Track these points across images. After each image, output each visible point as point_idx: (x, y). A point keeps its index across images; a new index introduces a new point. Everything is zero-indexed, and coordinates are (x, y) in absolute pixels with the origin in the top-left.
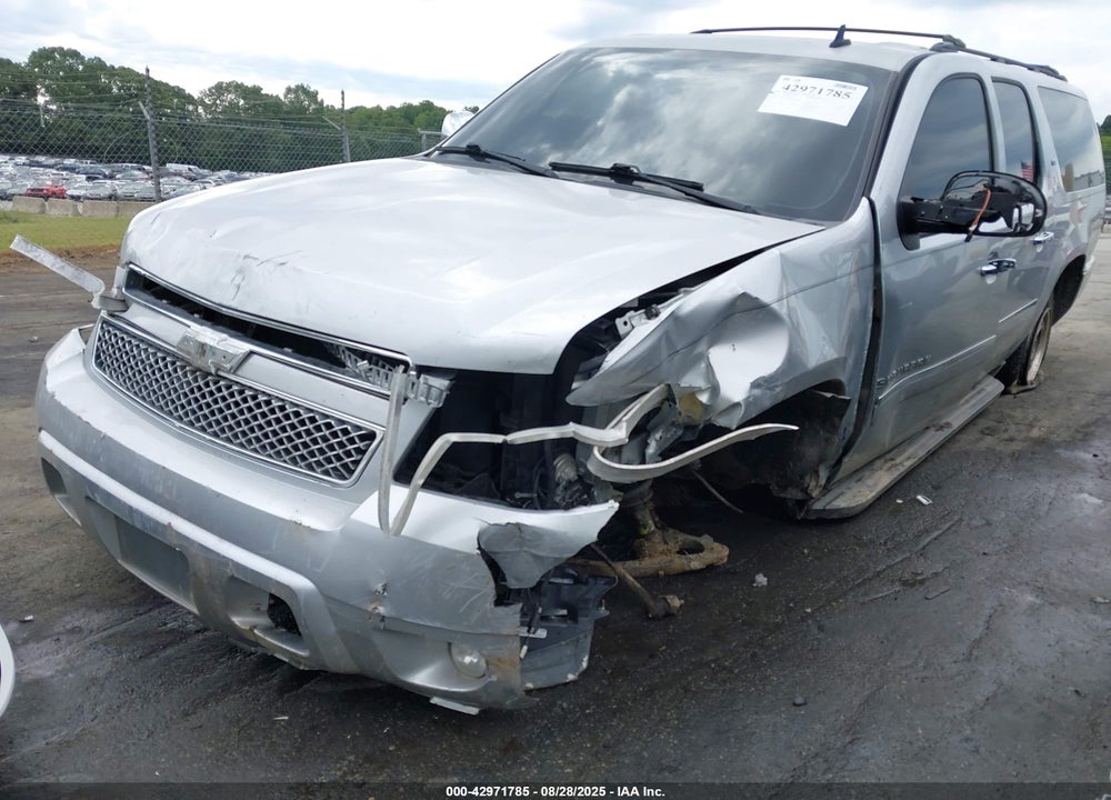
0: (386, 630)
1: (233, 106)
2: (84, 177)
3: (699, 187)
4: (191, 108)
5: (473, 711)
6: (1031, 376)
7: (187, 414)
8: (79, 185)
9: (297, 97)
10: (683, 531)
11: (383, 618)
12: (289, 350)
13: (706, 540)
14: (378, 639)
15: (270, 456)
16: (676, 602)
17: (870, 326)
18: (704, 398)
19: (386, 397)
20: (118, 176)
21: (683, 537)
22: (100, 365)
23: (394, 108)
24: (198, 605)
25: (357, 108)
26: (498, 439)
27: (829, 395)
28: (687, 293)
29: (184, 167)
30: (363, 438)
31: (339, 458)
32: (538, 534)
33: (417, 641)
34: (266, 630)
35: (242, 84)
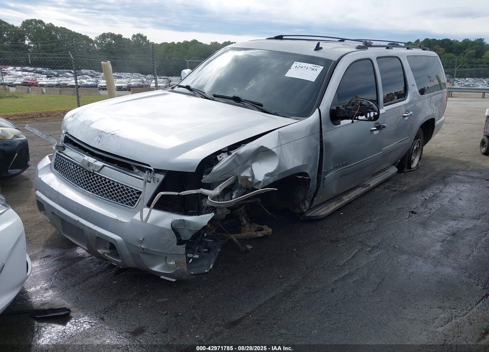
0: (144, 253)
1: (110, 44)
2: (46, 76)
3: (261, 105)
4: (91, 44)
5: (174, 280)
6: (414, 165)
7: (84, 185)
8: (43, 80)
9: (138, 39)
10: (258, 224)
11: (143, 249)
12: (116, 165)
13: (265, 227)
14: (142, 256)
15: (109, 199)
16: (250, 247)
17: (319, 153)
18: (250, 180)
19: (142, 180)
20: (61, 75)
21: (257, 226)
22: (56, 168)
23: (180, 43)
24: (87, 247)
25: (164, 43)
26: (177, 194)
27: (300, 177)
28: (243, 146)
29: (88, 71)
30: (138, 193)
31: (130, 200)
32: (189, 223)
33: (155, 256)
34: (108, 254)
35: (114, 34)
